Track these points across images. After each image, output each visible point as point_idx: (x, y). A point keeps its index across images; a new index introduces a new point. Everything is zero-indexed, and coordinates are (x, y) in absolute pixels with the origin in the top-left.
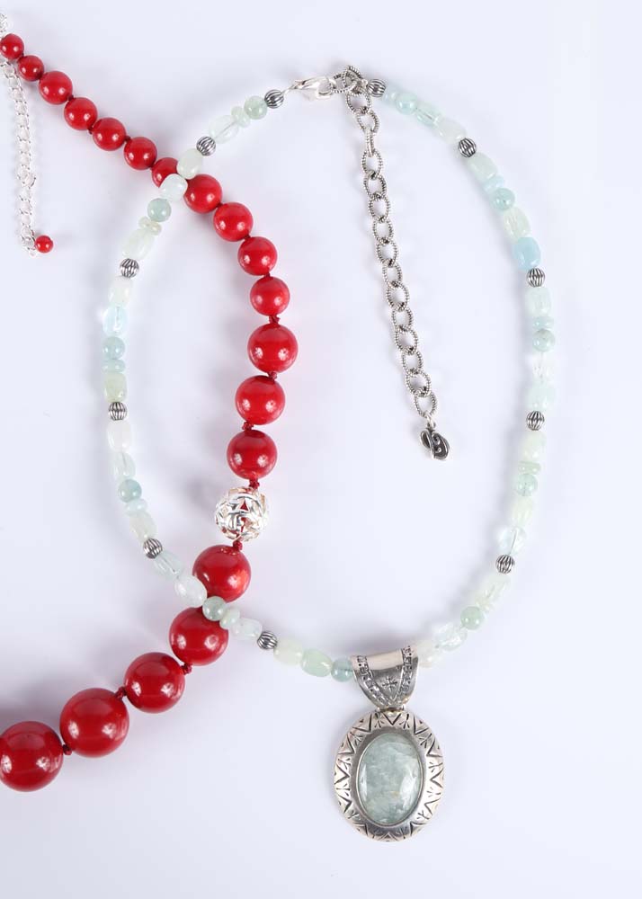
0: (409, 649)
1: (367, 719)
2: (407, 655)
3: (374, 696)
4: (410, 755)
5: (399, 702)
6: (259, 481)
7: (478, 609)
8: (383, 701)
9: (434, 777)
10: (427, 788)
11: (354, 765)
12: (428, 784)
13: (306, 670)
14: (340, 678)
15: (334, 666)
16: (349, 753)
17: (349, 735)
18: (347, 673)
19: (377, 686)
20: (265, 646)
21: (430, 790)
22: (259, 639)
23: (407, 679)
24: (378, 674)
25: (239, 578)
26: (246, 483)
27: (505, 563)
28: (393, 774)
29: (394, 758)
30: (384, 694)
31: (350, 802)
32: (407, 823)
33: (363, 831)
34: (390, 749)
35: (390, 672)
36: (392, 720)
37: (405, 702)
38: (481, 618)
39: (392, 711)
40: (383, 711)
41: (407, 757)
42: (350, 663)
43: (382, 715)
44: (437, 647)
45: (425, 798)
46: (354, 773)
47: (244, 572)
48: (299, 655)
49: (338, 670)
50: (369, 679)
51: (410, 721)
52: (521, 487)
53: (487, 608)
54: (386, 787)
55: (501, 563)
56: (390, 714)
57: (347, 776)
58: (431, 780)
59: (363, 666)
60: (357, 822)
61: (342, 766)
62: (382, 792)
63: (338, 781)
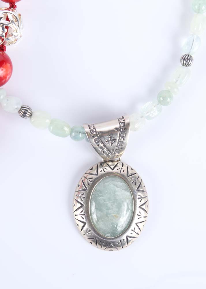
0: (123, 118)
1: (95, 168)
2: (122, 121)
3: (100, 149)
4: (125, 190)
5: (117, 154)
6: (16, 4)
7: (169, 91)
8: (106, 154)
9: (142, 205)
10: (137, 213)
11: (87, 198)
12: (138, 210)
13: (52, 132)
14: (75, 138)
15: (72, 131)
16: (83, 190)
17: (83, 178)
18: (81, 135)
19: (102, 142)
20: (24, 115)
21: (139, 214)
22: (20, 110)
23: (122, 137)
24: (102, 134)
25: (4, 70)
26: (8, 5)
27: (187, 60)
28: (114, 202)
29: (115, 191)
30: (107, 148)
31: (85, 223)
32: (124, 237)
33: (94, 244)
34: (112, 186)
35: (111, 133)
36: (112, 167)
37: (121, 155)
38: (171, 97)
39: (112, 162)
40: (105, 162)
41: (124, 191)
42: (83, 128)
43: (105, 164)
44: (142, 117)
45: (136, 220)
46: (87, 202)
47: (8, 65)
48: (48, 121)
49: (75, 133)
50: (96, 137)
51: (125, 168)
52: (196, 7)
53: (175, 90)
54: (110, 211)
55: (184, 59)
56: (110, 163)
57: (82, 206)
58: (140, 207)
59: (92, 128)
60: (90, 238)
61: (79, 200)
62: (107, 215)
63: (76, 210)
